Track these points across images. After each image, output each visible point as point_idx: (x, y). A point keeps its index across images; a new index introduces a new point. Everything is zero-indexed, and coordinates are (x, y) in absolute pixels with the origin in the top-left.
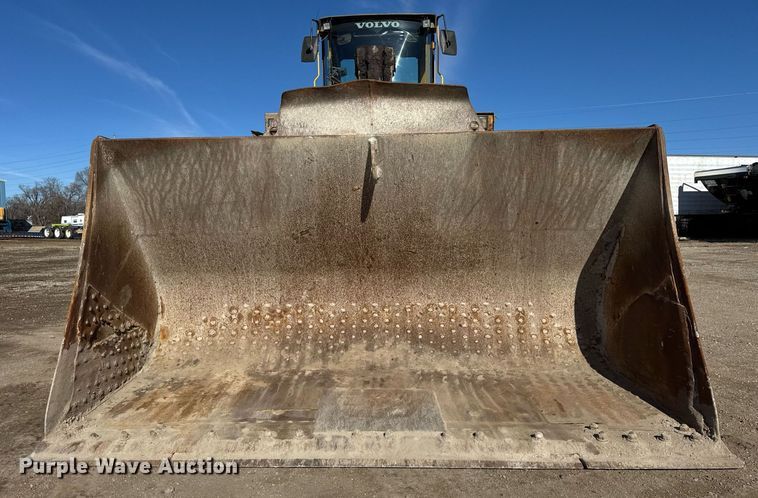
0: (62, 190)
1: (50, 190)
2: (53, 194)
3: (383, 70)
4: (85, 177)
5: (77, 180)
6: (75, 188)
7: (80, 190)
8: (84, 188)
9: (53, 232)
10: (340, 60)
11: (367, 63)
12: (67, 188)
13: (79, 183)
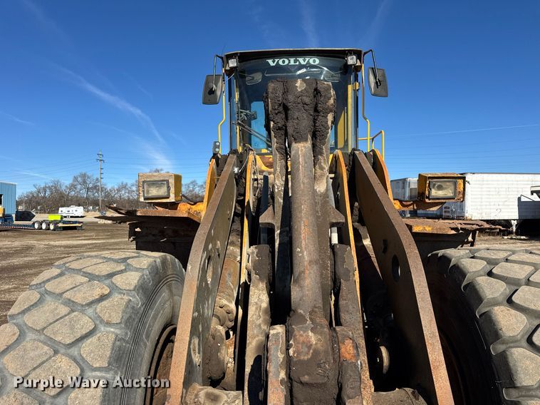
0: (63, 188)
1: (55, 188)
2: (57, 190)
3: (315, 122)
4: (79, 179)
5: (74, 181)
6: (73, 187)
7: (76, 188)
8: (79, 187)
9: (49, 225)
10: (251, 102)
11: (286, 109)
12: (66, 186)
13: (76, 183)
